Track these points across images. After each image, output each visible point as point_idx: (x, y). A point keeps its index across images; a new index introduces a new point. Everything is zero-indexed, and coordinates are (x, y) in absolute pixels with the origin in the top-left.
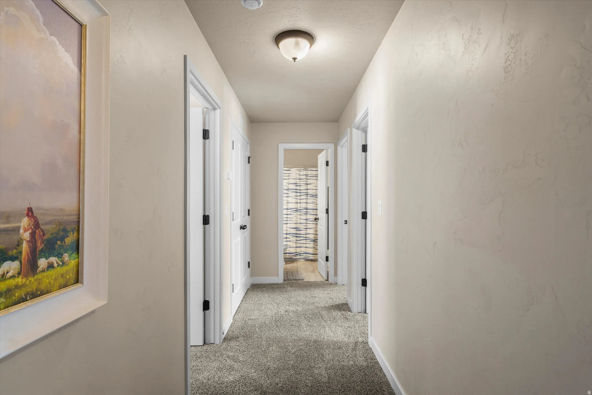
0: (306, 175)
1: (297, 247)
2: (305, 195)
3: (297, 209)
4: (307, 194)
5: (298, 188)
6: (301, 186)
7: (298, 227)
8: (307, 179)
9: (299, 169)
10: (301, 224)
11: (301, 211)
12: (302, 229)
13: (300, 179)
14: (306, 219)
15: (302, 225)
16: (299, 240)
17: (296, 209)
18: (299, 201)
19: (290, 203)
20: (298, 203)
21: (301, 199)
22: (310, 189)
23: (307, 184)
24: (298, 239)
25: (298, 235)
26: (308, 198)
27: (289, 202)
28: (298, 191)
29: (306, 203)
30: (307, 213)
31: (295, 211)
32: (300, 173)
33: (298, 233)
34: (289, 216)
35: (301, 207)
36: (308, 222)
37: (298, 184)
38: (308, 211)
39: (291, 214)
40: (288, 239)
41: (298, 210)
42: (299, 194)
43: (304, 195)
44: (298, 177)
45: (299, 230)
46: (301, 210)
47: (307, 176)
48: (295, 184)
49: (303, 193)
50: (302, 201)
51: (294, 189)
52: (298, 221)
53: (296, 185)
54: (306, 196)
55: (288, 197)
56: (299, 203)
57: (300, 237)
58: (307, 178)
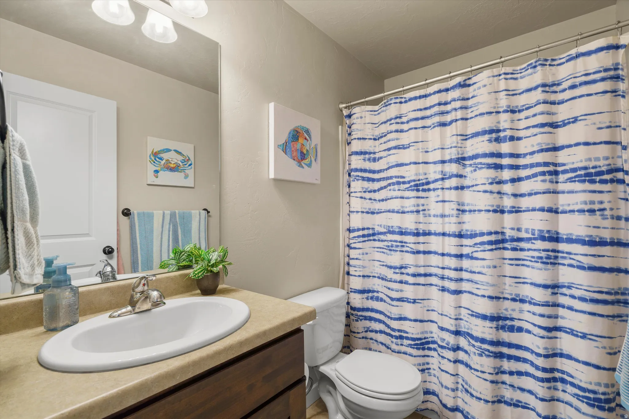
0: (544, 85)
1: (499, 401)
2: (543, 173)
3: (500, 237)
4: (551, 168)
5: (505, 148)
6: (519, 139)
7: (508, 314)
8: (553, 103)
9: (509, 70)
10: (522, 301)
11: (523, 245)
12: (526, 326)
13: (513, 112)
14: (549, 282)
15: (526, 307)
16: (511, 373)
17: (493, 238)
18: (508, 202)
19: (470, 211)
20: (502, 212)
21: (522, 195)
22: (570, 146)
23: (554, 125)
24: (507, 365)
25: (505, 350)
26: (561, 187)
27: (467, 208)
28: (506, 161)
29: (550, 210)
30: (556, 257)
31: (490, 243)
32: (512, 85)
33: (507, 340)
34: (466, 263)
35: (519, 230)
36: (562, 300)
37: (504, 130)
38: (562, 247)
39: (475, 255)
40: (461, 355)
41: (503, 241)
42: (507, 174)
43: (535, 175)
44: (504, 102)
45: (511, 329)
46: (519, 240)
47: (555, 88)
48: (491, 131)
49: (532, 166)
50: (525, 203)
51: (485, 155)
52: (507, 287)
53: (494, 135)
54: (548, 177)
55: (462, 188)
56: (510, 212)
57: (518, 359)
58: (553, 97)
